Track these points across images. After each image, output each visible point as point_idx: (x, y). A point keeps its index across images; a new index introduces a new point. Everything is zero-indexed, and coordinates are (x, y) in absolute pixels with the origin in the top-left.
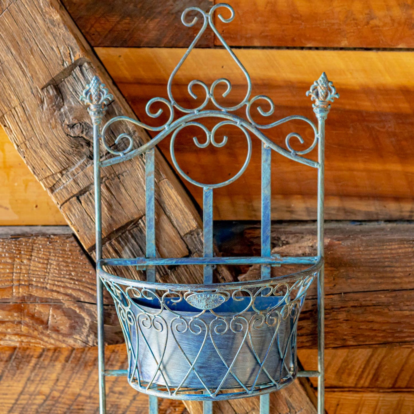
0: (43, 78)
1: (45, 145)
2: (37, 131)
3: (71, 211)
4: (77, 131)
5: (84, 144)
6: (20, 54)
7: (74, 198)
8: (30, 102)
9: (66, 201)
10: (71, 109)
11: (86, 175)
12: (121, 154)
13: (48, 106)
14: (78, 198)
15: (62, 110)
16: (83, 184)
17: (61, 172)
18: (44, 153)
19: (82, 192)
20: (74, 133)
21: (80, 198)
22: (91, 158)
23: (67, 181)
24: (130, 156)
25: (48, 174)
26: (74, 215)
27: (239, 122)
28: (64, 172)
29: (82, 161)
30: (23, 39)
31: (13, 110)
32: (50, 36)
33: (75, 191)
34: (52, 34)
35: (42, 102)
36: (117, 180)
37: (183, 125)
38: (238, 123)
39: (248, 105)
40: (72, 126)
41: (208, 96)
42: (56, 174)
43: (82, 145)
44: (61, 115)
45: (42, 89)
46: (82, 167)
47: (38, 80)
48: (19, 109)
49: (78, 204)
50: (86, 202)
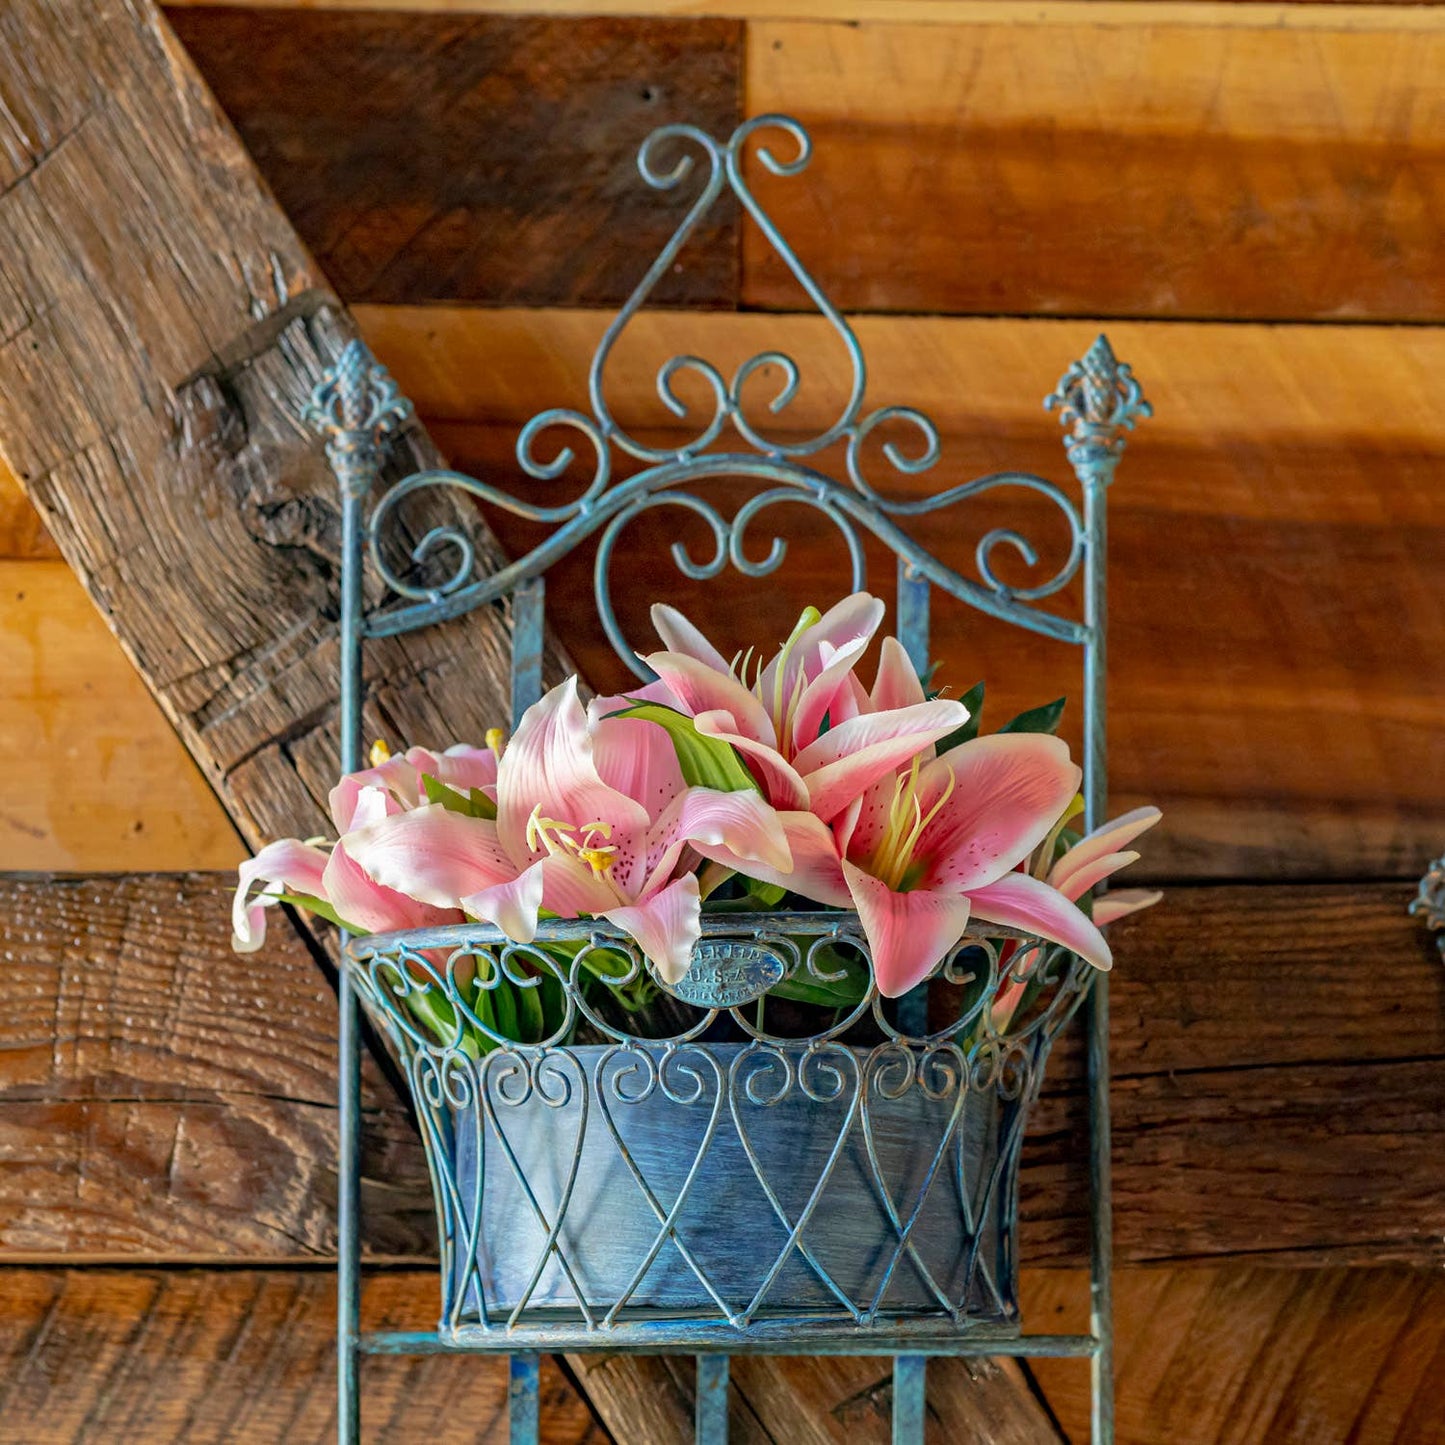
0: (182, 355)
1: (180, 573)
2: (155, 525)
3: (259, 791)
4: (288, 527)
5: (309, 569)
6: (110, 277)
7: (273, 749)
8: (138, 433)
9: (245, 759)
10: (271, 454)
11: (312, 673)
12: (433, 596)
13: (197, 442)
14: (285, 751)
15: (242, 459)
16: (302, 702)
17: (230, 663)
18: (176, 599)
19: (301, 728)
20: (279, 532)
21: (292, 748)
22: (333, 614)
23: (251, 693)
24: (464, 601)
25: (187, 668)
26: (270, 805)
27: (822, 490)
28: (241, 664)
29: (301, 626)
30: (123, 229)
31: (80, 458)
32: (210, 220)
33: (277, 725)
34: (218, 212)
35: (177, 431)
36: (415, 688)
37: (642, 502)
38: (821, 496)
39: (854, 437)
40: (273, 511)
41: (722, 407)
42: (214, 667)
43: (303, 575)
44: (238, 472)
45: (179, 390)
46: (303, 647)
47: (167, 358)
48: (99, 455)
49: (285, 771)
50: (310, 761)
